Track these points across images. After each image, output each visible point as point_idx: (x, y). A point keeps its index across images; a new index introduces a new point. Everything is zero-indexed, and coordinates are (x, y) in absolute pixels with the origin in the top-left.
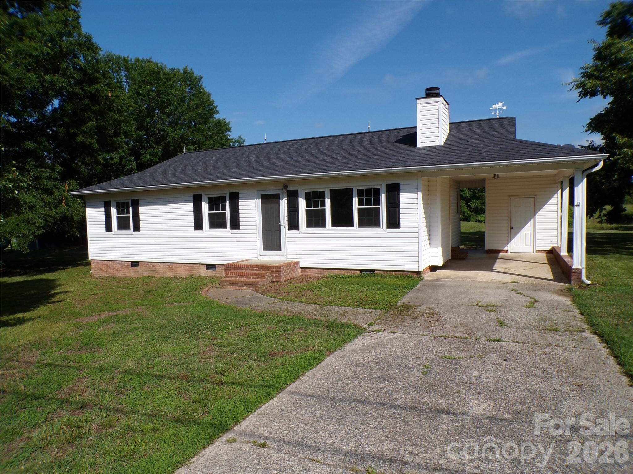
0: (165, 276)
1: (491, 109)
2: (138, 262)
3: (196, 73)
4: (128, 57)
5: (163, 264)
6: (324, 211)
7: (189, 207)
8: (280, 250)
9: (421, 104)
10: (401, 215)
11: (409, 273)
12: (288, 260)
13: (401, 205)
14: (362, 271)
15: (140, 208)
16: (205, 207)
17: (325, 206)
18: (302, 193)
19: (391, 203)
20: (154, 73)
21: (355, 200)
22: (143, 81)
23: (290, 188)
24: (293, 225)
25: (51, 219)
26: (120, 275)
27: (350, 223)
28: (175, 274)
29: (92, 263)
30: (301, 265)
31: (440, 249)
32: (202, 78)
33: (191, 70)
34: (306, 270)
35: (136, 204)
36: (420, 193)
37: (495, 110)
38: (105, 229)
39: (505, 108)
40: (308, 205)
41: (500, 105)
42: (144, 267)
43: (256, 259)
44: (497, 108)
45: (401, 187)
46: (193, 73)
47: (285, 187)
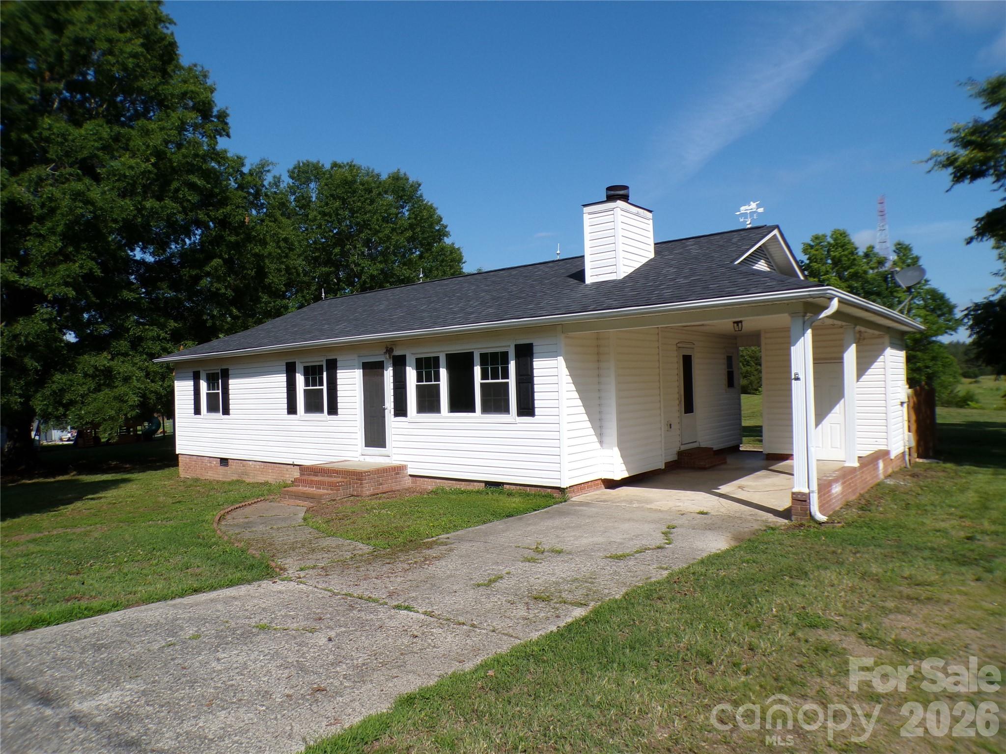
0: (256, 481)
1: (738, 213)
2: (227, 459)
3: (412, 179)
4: (319, 162)
5: (254, 463)
6: (437, 387)
7: (281, 379)
8: (385, 447)
9: (590, 213)
10: (535, 394)
11: (549, 490)
12: (394, 462)
13: (535, 378)
14: (488, 484)
15: (231, 381)
16: (300, 379)
17: (439, 381)
18: (411, 360)
19: (521, 375)
20: (347, 183)
21: (477, 370)
22: (332, 195)
23: (397, 352)
24: (401, 410)
25: (153, 397)
26: (209, 478)
27: (471, 408)
28: (267, 479)
29: (180, 458)
30: (410, 471)
31: (616, 451)
32: (420, 185)
33: (405, 174)
34: (417, 479)
35: (225, 375)
36: (561, 359)
37: (744, 215)
38: (193, 411)
39: (761, 210)
40: (419, 379)
41: (753, 205)
42: (234, 467)
43: (357, 459)
44: (748, 211)
45: (536, 349)
46: (407, 179)
47: (389, 351)
